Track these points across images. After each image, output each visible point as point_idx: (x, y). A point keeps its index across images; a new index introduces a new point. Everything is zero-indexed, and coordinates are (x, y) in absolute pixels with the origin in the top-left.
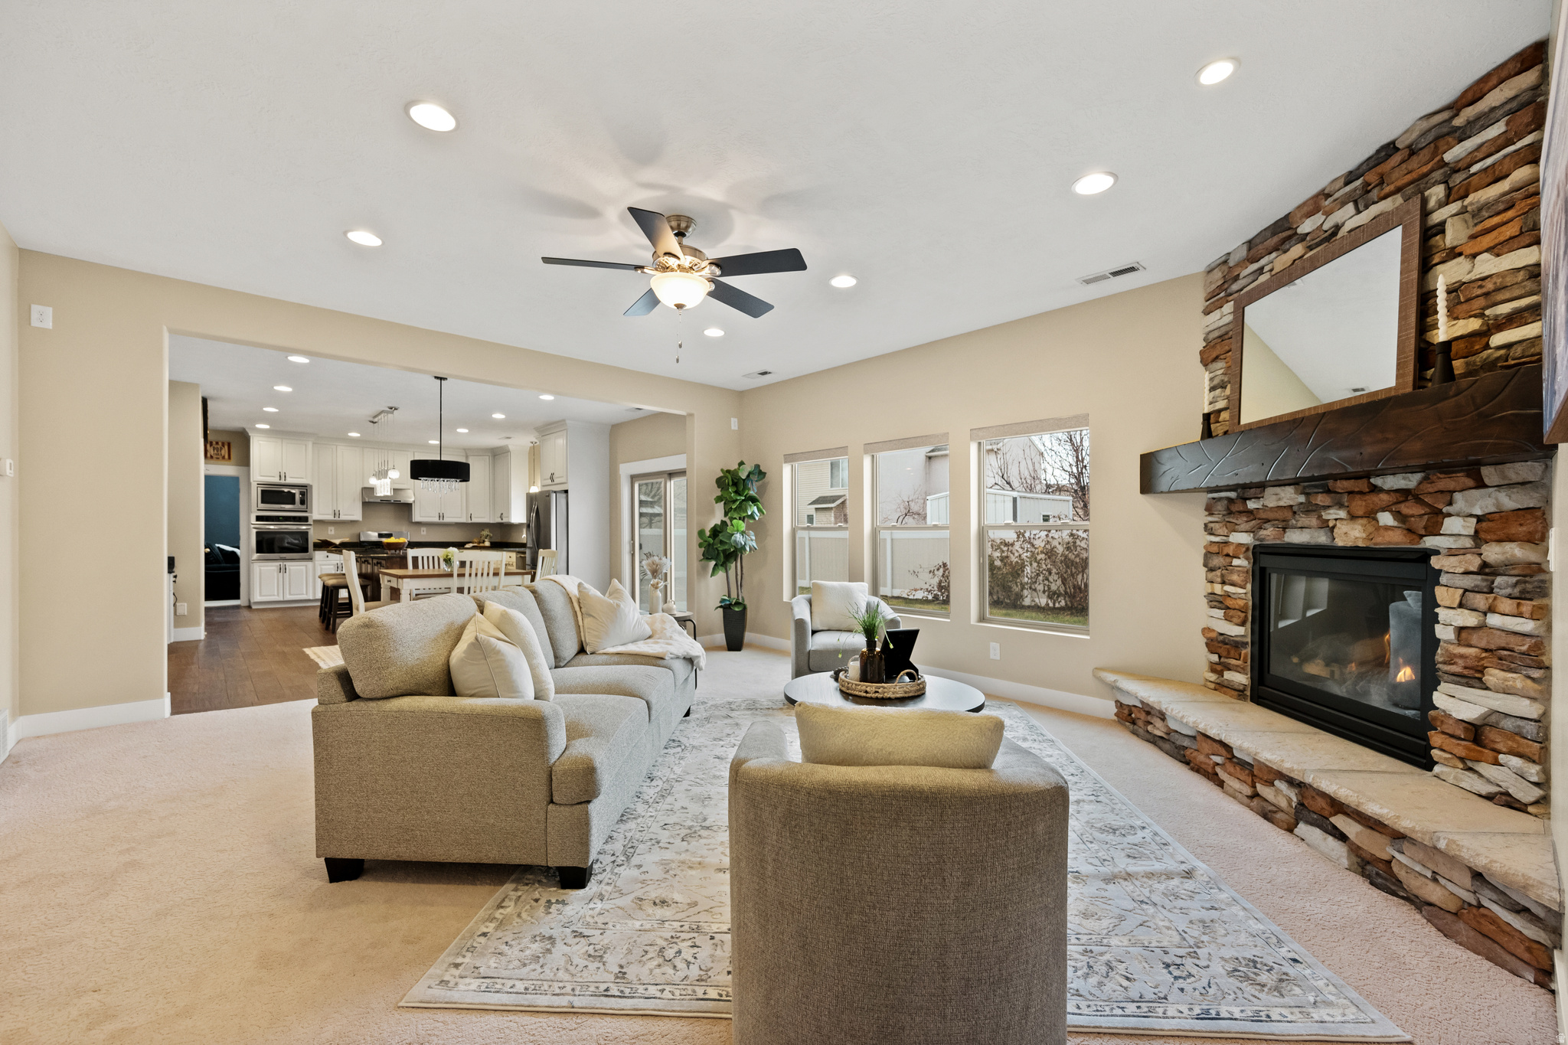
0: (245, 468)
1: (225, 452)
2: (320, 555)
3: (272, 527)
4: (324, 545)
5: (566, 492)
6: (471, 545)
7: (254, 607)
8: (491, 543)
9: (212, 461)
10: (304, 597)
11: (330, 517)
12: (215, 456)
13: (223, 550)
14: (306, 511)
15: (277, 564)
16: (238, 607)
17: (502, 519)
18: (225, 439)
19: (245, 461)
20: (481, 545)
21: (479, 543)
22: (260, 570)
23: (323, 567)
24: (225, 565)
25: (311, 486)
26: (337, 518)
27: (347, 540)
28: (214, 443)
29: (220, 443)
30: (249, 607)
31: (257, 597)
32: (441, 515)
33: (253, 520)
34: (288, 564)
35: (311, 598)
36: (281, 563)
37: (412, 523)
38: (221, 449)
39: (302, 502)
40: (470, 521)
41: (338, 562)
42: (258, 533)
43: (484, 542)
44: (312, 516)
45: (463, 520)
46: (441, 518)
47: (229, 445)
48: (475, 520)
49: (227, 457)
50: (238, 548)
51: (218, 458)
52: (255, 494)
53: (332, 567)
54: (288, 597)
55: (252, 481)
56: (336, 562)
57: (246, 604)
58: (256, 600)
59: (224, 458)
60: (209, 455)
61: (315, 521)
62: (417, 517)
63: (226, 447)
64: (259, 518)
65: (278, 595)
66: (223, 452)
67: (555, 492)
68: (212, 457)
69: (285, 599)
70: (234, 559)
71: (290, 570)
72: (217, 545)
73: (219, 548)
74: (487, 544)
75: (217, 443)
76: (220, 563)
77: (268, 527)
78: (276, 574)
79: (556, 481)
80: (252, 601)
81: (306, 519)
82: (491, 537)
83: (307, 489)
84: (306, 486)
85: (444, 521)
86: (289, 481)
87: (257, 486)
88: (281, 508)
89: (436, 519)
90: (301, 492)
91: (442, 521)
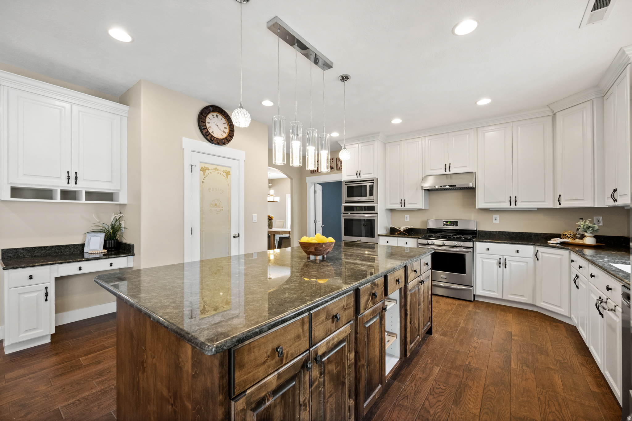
2: (383, 240)
6: (558, 241)
14: (373, 202)
17: (615, 200)
26: (403, 207)
32: (513, 199)
33: (343, 211)
37: (479, 210)
39: (371, 194)
43: (583, 237)
48: (566, 203)
52: (344, 190)
55: (343, 181)
61: (386, 210)
62: (481, 202)
64: (346, 209)
74: (589, 240)
81: (373, 208)
82: (593, 231)
83: (374, 182)
84: (373, 180)
85: (517, 206)
86: (363, 177)
87: (345, 185)
88: (358, 200)
89: (506, 205)
90: (370, 185)
91: (515, 207)
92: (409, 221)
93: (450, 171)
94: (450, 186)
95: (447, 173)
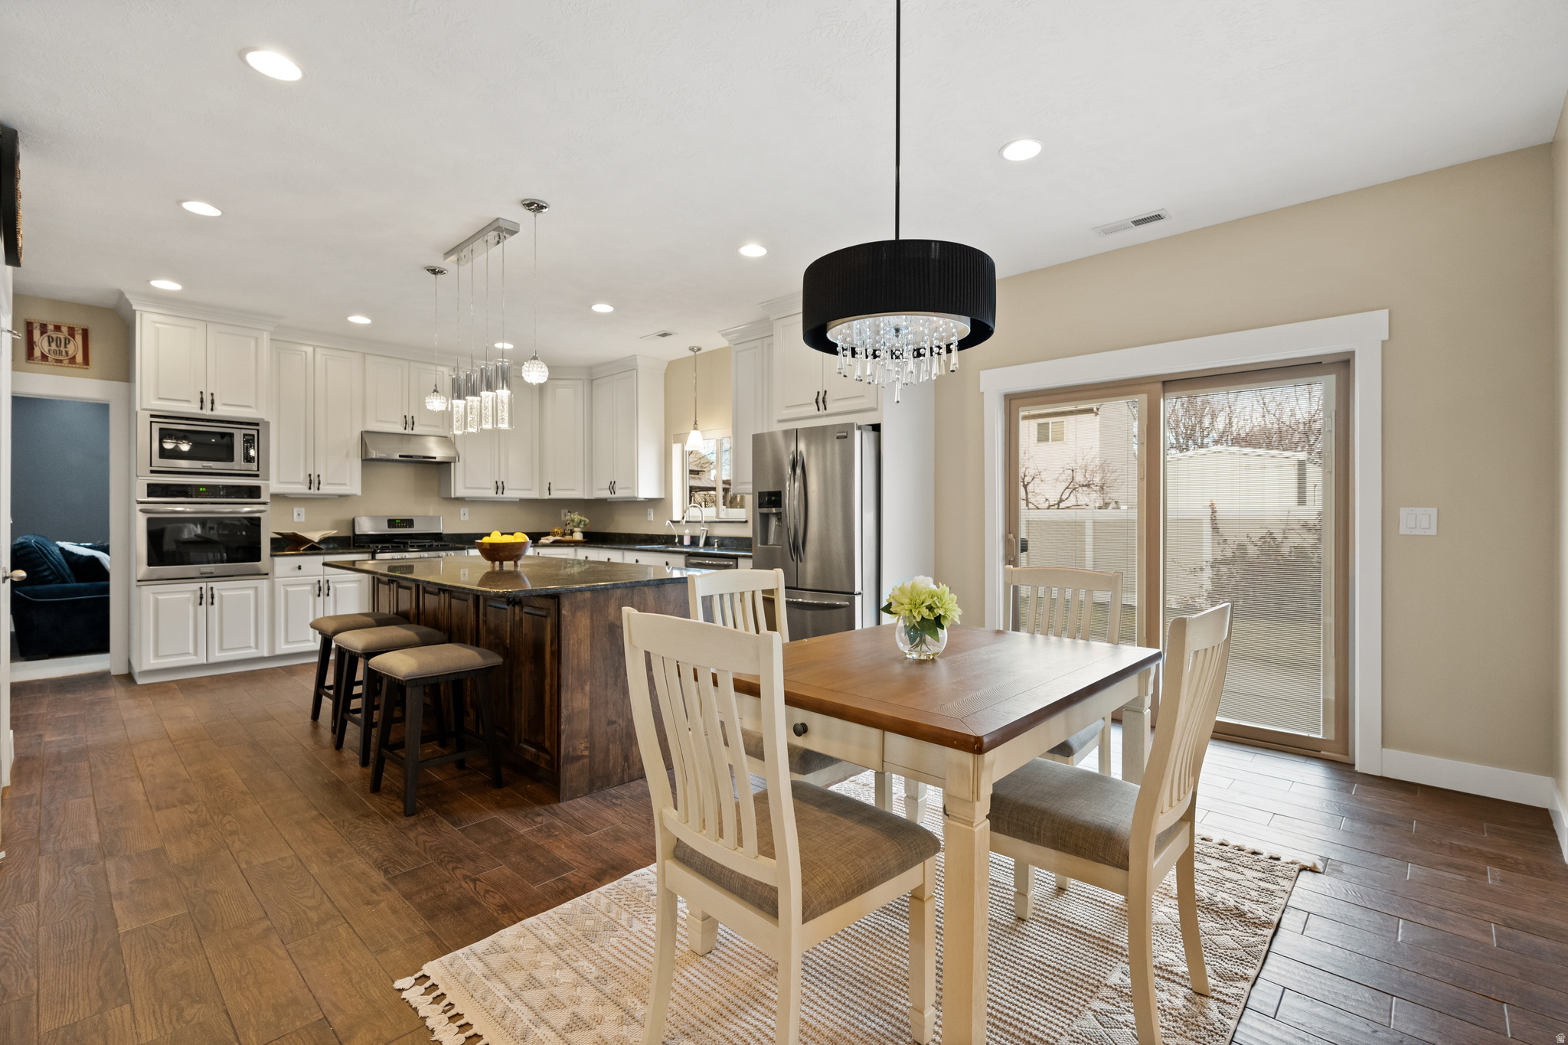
0: (122, 385)
1: (75, 347)
2: (284, 565)
3: (179, 508)
4: (290, 544)
5: (876, 428)
6: (551, 539)
7: (140, 681)
8: (585, 534)
9: (44, 366)
10: (252, 653)
11: (302, 489)
12: (51, 357)
13: (71, 554)
14: (257, 476)
15: (195, 586)
16: (100, 679)
17: (613, 492)
18: (79, 321)
19: (124, 370)
20: (568, 538)
21: (564, 535)
22: (157, 601)
23: (289, 589)
24: (76, 585)
25: (268, 423)
26: (314, 491)
27: (332, 533)
28: (51, 327)
29: (65, 330)
30: (129, 678)
31: (148, 660)
32: (500, 485)
33: (141, 494)
34: (217, 585)
35: (266, 655)
36: (204, 585)
37: (450, 499)
38: (67, 342)
39: (248, 457)
40: (546, 496)
41: (321, 578)
42: (150, 521)
43: (572, 533)
44: (268, 486)
45: (534, 495)
46: (500, 491)
47: (85, 333)
48: (555, 495)
49: (79, 358)
50: (106, 550)
51: (61, 361)
52: (145, 437)
53: (309, 588)
54: (218, 656)
55: (138, 408)
56: (315, 579)
57: (119, 669)
58: (146, 667)
59: (73, 360)
60: (37, 353)
61: (274, 496)
62: (460, 487)
63: (79, 338)
64: (154, 490)
65: (196, 654)
66: (71, 348)
67: (859, 428)
68: (44, 357)
69: (211, 660)
70: (94, 573)
71: (221, 597)
72: (59, 543)
73: (62, 549)
74: (578, 536)
75: (58, 328)
76: (64, 581)
77: (170, 508)
78: (191, 608)
79: (832, 407)
80: (136, 669)
81: (254, 492)
82: (586, 525)
83: (258, 430)
84: (257, 424)
85: (504, 495)
86: (222, 411)
87: (151, 422)
88: (204, 467)
89: (491, 493)
90: (245, 435)
91: (501, 496)
92: (303, 520)
93: (412, 429)
94: (400, 456)
95: (406, 432)
